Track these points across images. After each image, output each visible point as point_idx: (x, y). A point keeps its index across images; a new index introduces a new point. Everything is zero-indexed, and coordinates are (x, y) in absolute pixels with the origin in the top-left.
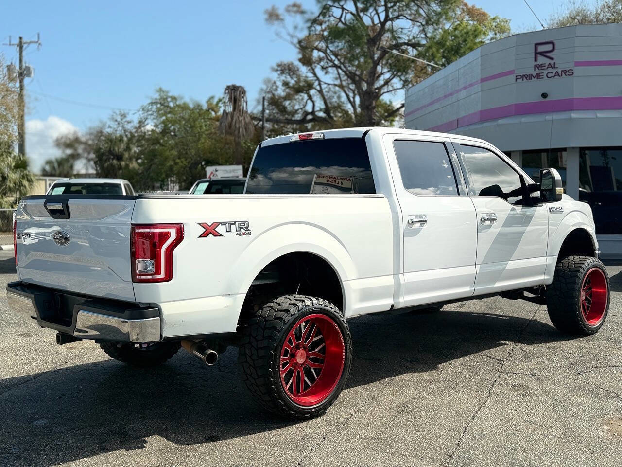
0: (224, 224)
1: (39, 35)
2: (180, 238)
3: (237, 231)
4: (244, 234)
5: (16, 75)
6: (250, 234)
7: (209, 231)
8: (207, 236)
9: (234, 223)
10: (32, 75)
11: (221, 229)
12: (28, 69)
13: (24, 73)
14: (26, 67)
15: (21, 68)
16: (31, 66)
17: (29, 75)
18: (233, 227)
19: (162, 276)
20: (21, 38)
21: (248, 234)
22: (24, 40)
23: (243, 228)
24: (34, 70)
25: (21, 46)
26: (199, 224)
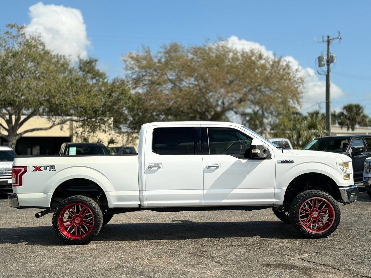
0: (43, 166)
1: (339, 32)
2: (25, 171)
3: (49, 169)
4: (52, 170)
5: (325, 62)
6: (55, 170)
7: (37, 169)
8: (36, 171)
9: (48, 166)
10: (335, 61)
11: (42, 168)
12: (332, 57)
13: (330, 61)
14: (331, 56)
15: (328, 57)
16: (334, 55)
17: (333, 61)
18: (48, 168)
19: (18, 184)
20: (328, 37)
21: (54, 170)
22: (330, 38)
23: (52, 168)
24: (336, 57)
25: (328, 42)
26: (33, 166)
